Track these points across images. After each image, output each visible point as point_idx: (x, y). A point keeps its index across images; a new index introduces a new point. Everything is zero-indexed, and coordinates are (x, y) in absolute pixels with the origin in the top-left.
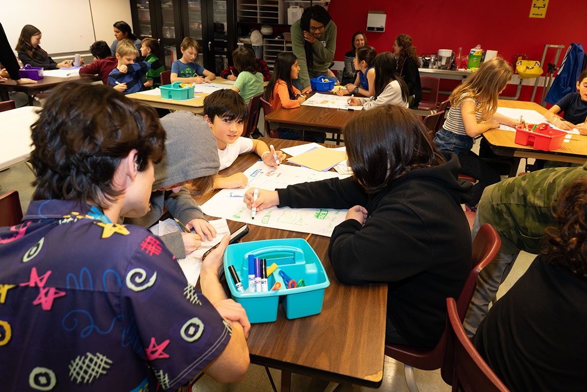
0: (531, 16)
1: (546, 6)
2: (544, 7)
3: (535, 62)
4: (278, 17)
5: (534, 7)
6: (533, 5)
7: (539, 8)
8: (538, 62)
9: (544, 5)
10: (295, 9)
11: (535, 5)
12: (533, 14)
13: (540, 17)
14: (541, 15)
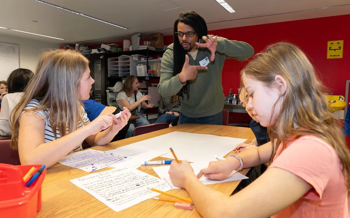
0: (328, 57)
1: (342, 48)
2: (340, 49)
3: (338, 97)
4: (129, 72)
5: (330, 50)
6: (328, 49)
7: (335, 50)
8: (342, 96)
9: (340, 47)
10: (141, 66)
11: (330, 48)
12: (331, 56)
13: (337, 57)
14: (339, 56)
